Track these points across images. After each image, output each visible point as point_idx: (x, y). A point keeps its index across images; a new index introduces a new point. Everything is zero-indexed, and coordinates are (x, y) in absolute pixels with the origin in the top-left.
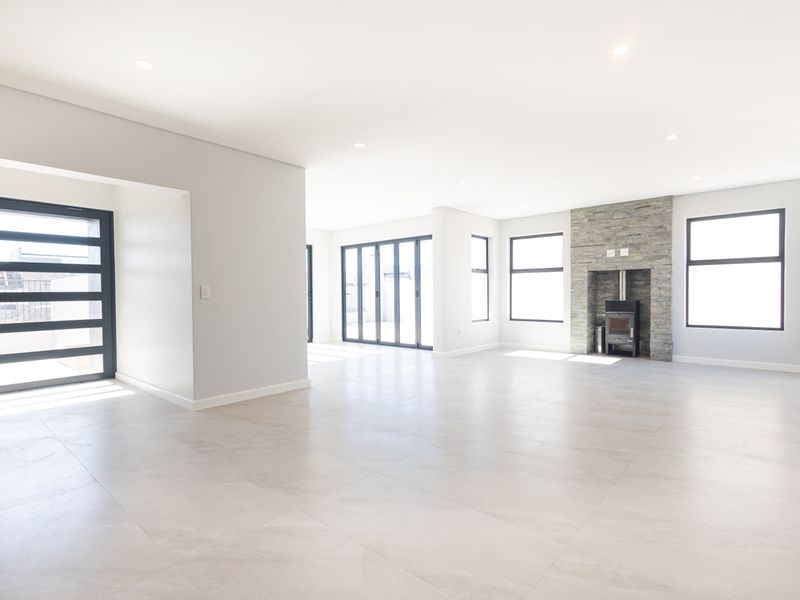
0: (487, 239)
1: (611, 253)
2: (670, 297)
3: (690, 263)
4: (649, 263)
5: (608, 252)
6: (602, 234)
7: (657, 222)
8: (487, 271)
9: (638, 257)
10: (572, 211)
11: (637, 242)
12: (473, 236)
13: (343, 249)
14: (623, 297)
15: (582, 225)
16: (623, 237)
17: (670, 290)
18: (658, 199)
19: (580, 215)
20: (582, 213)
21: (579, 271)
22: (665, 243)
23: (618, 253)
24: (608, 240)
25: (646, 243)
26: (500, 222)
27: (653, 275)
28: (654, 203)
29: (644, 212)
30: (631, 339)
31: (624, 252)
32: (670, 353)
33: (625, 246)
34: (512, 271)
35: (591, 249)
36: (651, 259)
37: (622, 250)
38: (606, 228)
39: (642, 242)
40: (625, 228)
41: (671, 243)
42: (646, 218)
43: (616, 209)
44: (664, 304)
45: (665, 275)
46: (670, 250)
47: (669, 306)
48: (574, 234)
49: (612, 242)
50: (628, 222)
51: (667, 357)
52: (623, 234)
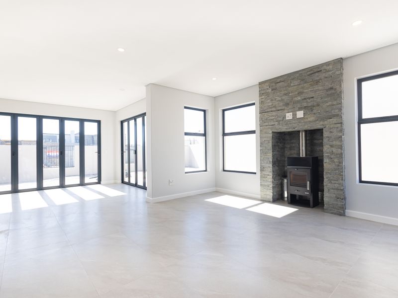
0: (204, 111)
1: (289, 116)
2: (342, 154)
3: (361, 121)
4: (321, 123)
5: (287, 115)
6: (282, 100)
7: (328, 85)
8: (205, 135)
9: (312, 119)
10: (260, 84)
11: (310, 105)
12: (186, 108)
13: (122, 122)
14: (303, 154)
15: (268, 94)
16: (298, 102)
17: (341, 147)
18: (327, 64)
19: (266, 86)
20: (267, 84)
21: (266, 133)
22: (335, 103)
23: (294, 115)
24: (287, 104)
25: (318, 105)
26: (215, 99)
27: (325, 134)
28: (325, 67)
29: (316, 77)
30: (308, 191)
31: (300, 114)
32: (343, 208)
33: (300, 109)
34: (224, 134)
35: (274, 114)
36: (323, 119)
37: (298, 112)
38: (286, 94)
39: (315, 104)
40: (300, 93)
41: (341, 103)
42: (317, 82)
43: (292, 77)
44: (336, 160)
45: (336, 133)
46: (340, 110)
47: (341, 162)
48: (262, 102)
49: (290, 107)
50: (303, 88)
51: (340, 211)
52: (299, 98)
